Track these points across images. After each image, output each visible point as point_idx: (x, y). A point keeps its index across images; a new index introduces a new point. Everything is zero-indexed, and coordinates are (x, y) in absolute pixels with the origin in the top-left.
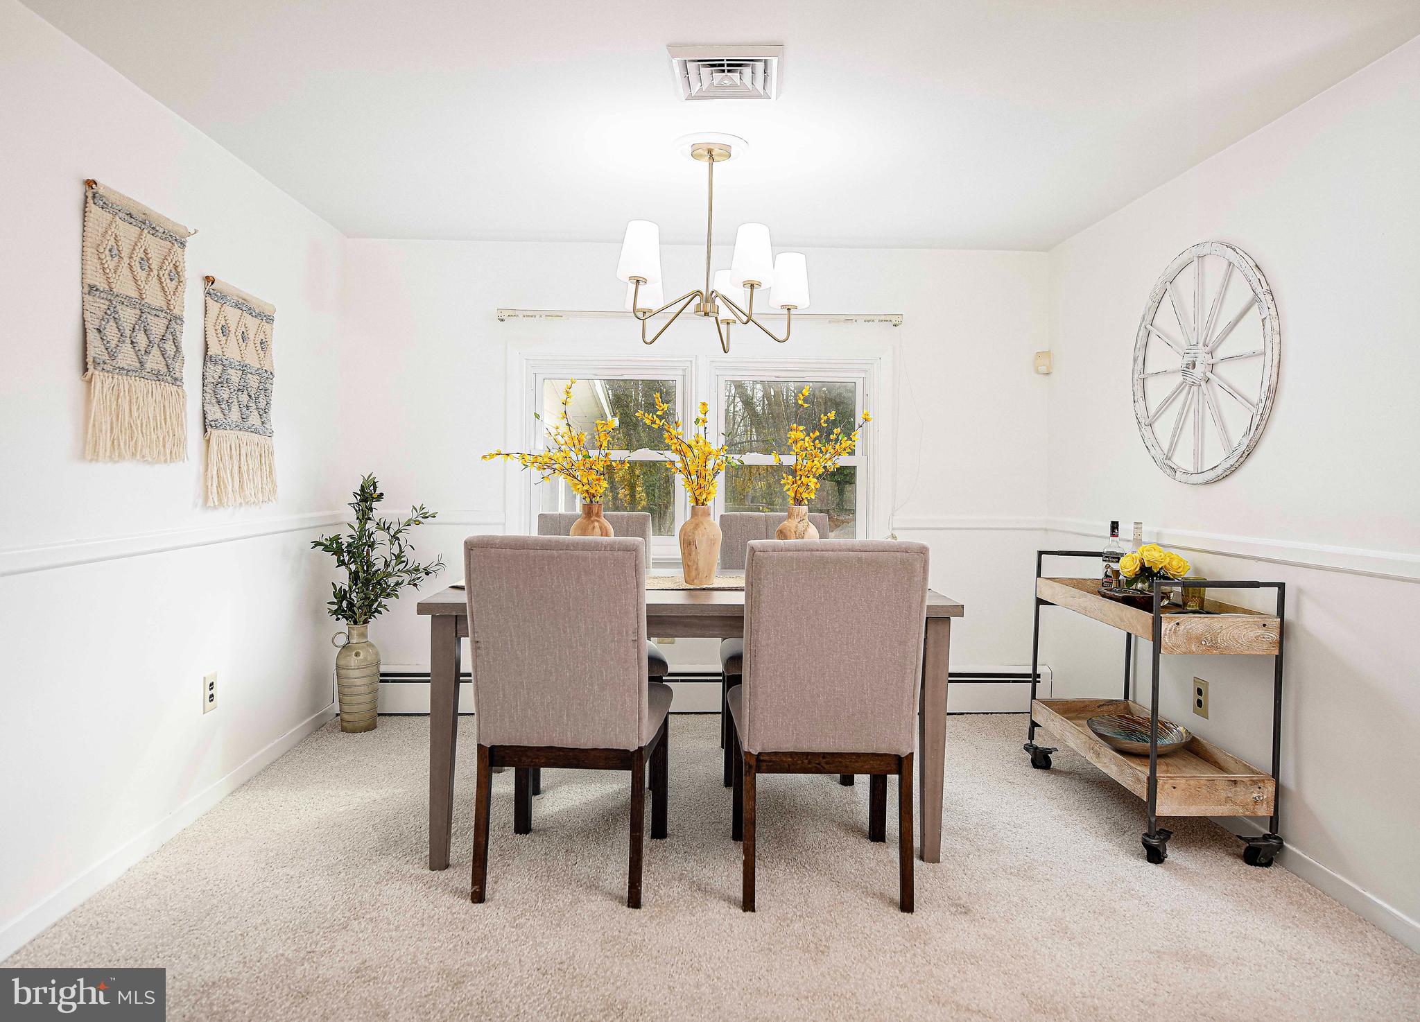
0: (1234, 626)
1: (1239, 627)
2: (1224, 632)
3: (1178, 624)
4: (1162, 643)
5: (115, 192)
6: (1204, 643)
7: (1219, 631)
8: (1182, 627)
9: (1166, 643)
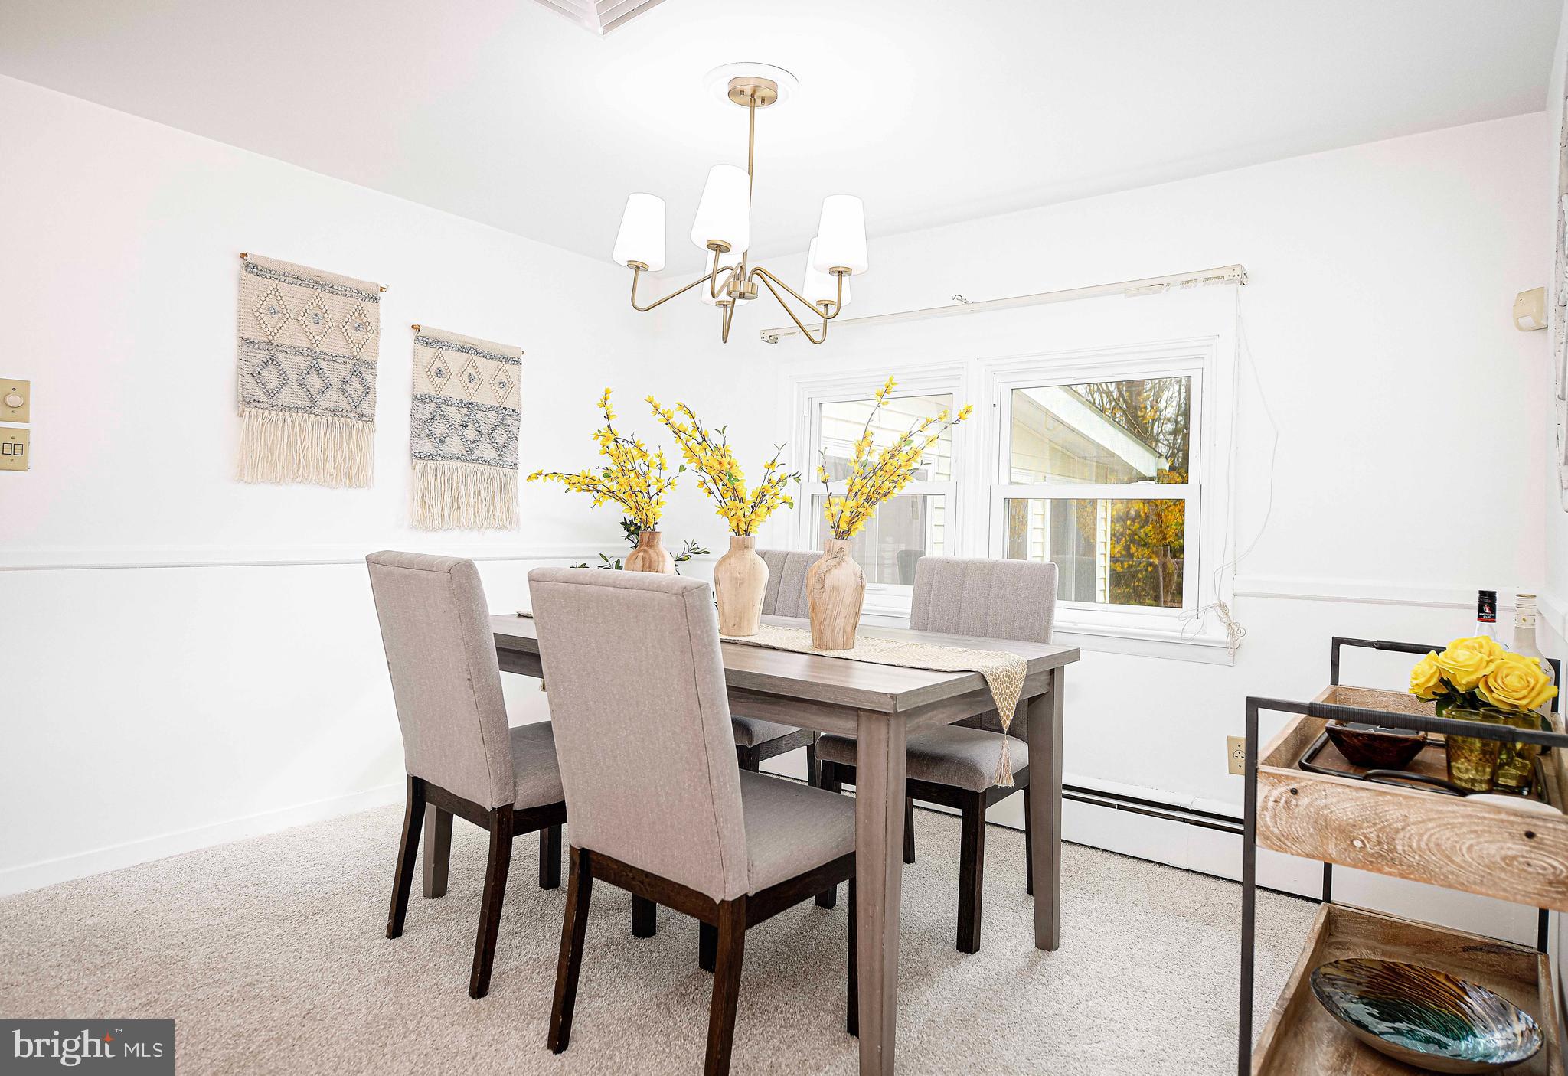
0: (1440, 822)
1: (1453, 826)
2: (1413, 829)
3: (1294, 792)
4: (1258, 825)
5: (272, 260)
6: (1358, 844)
7: (1399, 825)
8: (1304, 801)
9: (1268, 827)
